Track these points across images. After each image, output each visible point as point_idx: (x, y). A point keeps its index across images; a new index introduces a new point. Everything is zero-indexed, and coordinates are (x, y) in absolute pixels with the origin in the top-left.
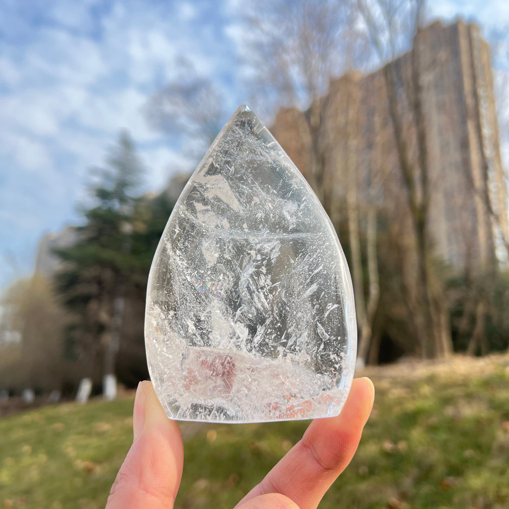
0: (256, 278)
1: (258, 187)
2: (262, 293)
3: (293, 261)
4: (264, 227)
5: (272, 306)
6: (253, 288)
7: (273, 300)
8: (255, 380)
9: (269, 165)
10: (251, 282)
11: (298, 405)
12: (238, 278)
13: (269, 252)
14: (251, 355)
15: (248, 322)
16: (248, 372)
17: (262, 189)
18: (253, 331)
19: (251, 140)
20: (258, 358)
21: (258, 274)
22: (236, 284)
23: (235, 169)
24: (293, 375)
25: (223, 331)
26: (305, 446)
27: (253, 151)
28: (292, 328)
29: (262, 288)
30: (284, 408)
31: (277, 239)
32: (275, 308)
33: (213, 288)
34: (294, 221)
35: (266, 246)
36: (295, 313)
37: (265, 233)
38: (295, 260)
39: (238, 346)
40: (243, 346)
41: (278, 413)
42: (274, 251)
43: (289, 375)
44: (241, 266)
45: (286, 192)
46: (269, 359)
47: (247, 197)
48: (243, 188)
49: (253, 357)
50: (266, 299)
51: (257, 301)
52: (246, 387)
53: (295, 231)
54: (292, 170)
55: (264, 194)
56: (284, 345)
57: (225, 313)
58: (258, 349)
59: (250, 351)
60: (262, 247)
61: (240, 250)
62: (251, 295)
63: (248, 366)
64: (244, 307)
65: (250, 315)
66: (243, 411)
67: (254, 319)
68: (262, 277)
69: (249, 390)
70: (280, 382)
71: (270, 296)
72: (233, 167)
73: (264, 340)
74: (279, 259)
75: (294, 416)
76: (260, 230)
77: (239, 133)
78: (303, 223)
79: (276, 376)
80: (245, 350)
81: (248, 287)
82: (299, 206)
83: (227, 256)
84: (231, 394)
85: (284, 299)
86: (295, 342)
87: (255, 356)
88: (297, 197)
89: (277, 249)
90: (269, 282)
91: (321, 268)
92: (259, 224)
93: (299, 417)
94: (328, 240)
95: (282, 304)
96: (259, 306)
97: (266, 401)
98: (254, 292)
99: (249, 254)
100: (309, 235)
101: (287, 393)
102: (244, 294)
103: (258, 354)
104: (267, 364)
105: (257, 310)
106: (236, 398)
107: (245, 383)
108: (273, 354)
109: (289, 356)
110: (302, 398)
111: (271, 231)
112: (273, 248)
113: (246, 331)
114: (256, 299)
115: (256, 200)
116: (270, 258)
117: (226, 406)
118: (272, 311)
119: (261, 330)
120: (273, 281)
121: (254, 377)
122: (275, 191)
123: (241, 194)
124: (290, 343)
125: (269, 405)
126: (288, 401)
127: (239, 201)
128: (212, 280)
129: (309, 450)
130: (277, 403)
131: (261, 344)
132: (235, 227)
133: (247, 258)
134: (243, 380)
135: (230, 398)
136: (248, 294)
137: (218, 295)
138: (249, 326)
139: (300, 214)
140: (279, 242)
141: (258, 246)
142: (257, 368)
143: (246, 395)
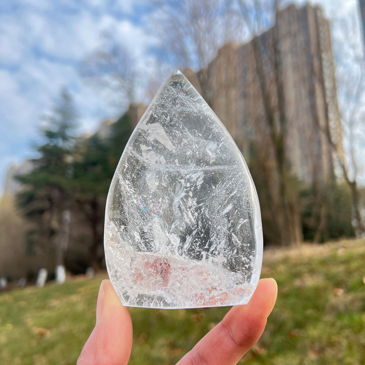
0: (185, 200)
1: (188, 132)
2: (189, 212)
3: (214, 187)
4: (192, 162)
5: (197, 221)
6: (183, 207)
7: (198, 217)
8: (185, 277)
9: (195, 115)
10: (182, 204)
11: (218, 296)
12: (172, 200)
13: (195, 181)
14: (182, 258)
15: (180, 234)
16: (180, 271)
17: (191, 133)
18: (183, 240)
19: (181, 96)
20: (187, 260)
21: (187, 197)
22: (171, 205)
23: (170, 119)
24: (213, 273)
25: (162, 240)
26: (223, 326)
27: (183, 105)
28: (213, 238)
29: (190, 208)
30: (207, 297)
31: (202, 171)
32: (200, 222)
33: (155, 209)
34: (214, 156)
35: (193, 176)
36: (215, 226)
37: (192, 166)
38: (215, 186)
39: (173, 252)
40: (176, 251)
41: (203, 301)
42: (199, 179)
43: (211, 273)
44: (174, 191)
45: (209, 134)
46: (195, 261)
47: (178, 139)
48: (175, 132)
49: (183, 259)
50: (193, 216)
51: (186, 218)
52: (179, 282)
53: (215, 164)
54: (213, 118)
55: (191, 136)
56: (207, 250)
57: (163, 227)
58: (187, 253)
59: (181, 255)
60: (190, 177)
61: (174, 179)
62: (181, 213)
63: (179, 266)
64: (177, 222)
65: (181, 228)
66: (177, 300)
67: (184, 231)
68: (190, 199)
69: (181, 284)
70: (204, 278)
71: (196, 214)
72: (168, 117)
73: (191, 247)
74: (203, 185)
75: (215, 304)
76: (189, 164)
77: (173, 91)
78: (221, 158)
79: (201, 273)
80: (177, 254)
81: (179, 207)
82: (218, 145)
83: (164, 184)
84: (168, 287)
85: (207, 216)
86: (216, 248)
87: (184, 259)
88: (216, 138)
89: (201, 179)
90: (195, 203)
91: (235, 192)
92: (188, 160)
93: (219, 305)
94: (241, 171)
95: (206, 220)
96: (188, 221)
97: (194, 292)
98: (184, 211)
99: (180, 182)
100: (226, 167)
101: (209, 287)
102: (177, 212)
103: (187, 257)
104: (194, 264)
105: (186, 224)
106: (172, 290)
107: (178, 279)
108: (199, 257)
109: (211, 258)
110: (221, 290)
111: (197, 165)
112: (199, 178)
113: (178, 240)
114: (185, 216)
115: (185, 141)
116: (196, 185)
117: (164, 296)
118: (198, 225)
119: (189, 239)
120: (198, 203)
121: (184, 275)
122: (200, 134)
123: (174, 137)
124: (212, 249)
125: (196, 295)
126: (210, 292)
127: (172, 142)
128: (153, 202)
129: (226, 330)
130: (202, 294)
131: (189, 249)
132: (171, 162)
133: (179, 185)
134: (176, 277)
135: (167, 290)
136: (179, 212)
137: (158, 214)
138: (180, 237)
139: (218, 151)
140: (202, 173)
141: (188, 177)
142: (186, 267)
143: (179, 288)
